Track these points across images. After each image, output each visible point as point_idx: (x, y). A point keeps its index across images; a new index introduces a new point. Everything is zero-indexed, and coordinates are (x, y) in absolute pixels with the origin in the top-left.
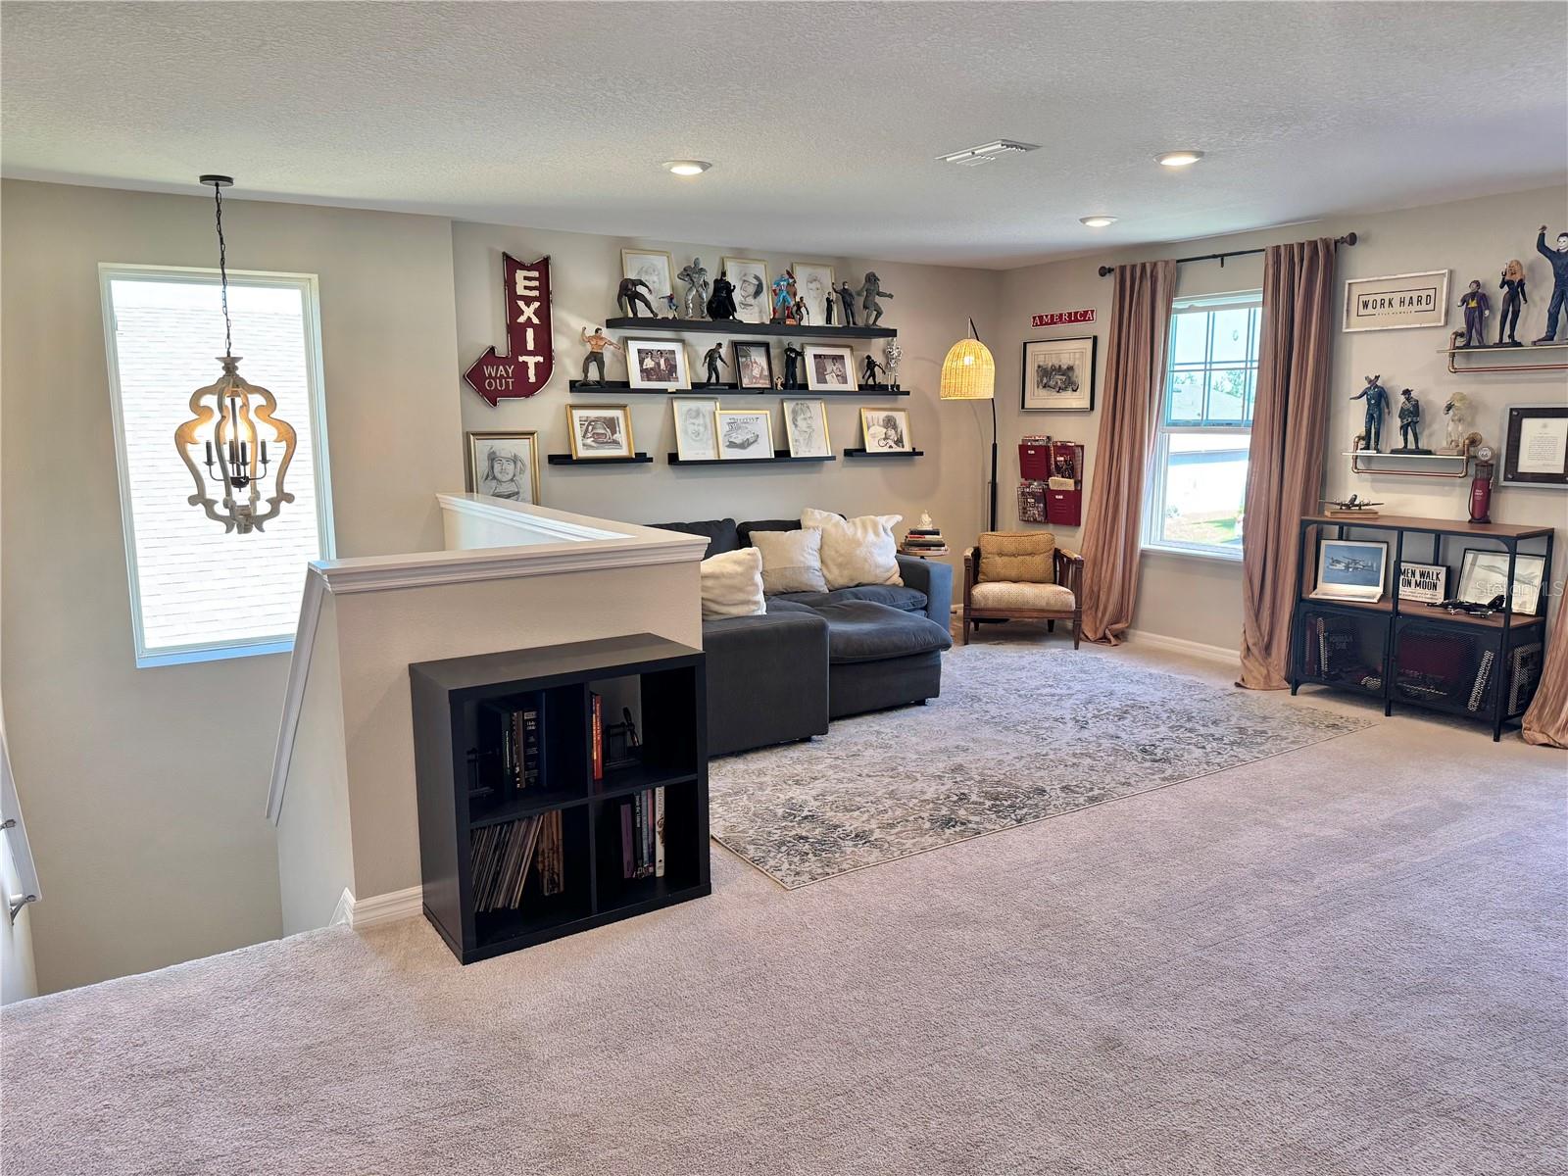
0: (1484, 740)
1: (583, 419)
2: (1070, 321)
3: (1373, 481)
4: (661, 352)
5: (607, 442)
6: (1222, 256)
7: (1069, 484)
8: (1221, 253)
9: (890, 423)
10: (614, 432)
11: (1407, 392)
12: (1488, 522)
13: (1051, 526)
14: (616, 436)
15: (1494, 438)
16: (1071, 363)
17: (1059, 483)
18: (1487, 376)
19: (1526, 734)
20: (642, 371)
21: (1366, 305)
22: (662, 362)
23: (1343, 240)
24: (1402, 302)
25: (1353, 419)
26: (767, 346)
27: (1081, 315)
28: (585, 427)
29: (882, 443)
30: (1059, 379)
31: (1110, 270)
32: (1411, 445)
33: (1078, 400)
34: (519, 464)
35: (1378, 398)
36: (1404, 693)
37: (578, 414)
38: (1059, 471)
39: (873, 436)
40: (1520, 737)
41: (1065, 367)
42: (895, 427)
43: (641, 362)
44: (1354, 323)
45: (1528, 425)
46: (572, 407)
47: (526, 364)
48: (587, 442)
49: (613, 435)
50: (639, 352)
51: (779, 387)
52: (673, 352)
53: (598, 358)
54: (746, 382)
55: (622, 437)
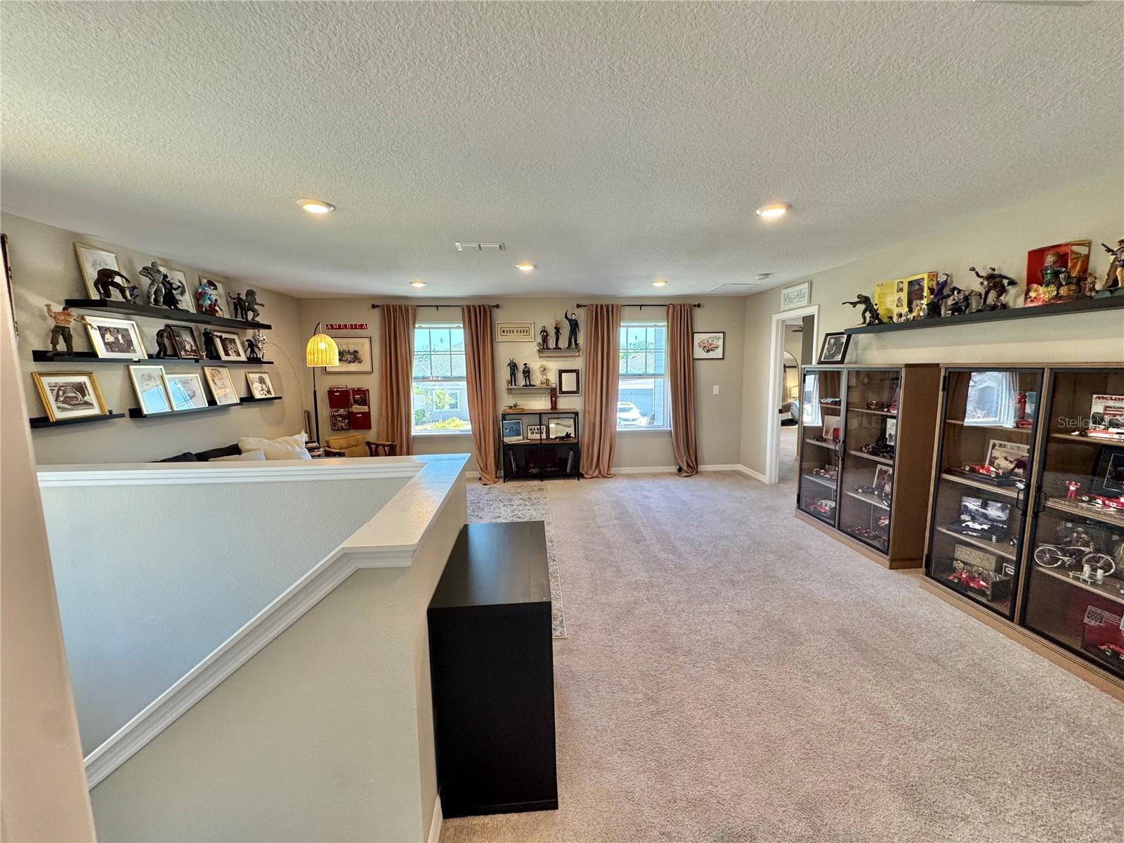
0: (574, 482)
1: (52, 385)
2: (352, 328)
3: (513, 397)
4: (118, 330)
5: (79, 404)
6: (437, 306)
7: (365, 409)
8: (437, 307)
9: (262, 381)
10: (84, 395)
11: (525, 364)
12: (556, 409)
13: (352, 431)
14: (87, 398)
15: (553, 378)
16: (356, 349)
17: (356, 408)
18: (549, 359)
19: (585, 476)
20: (106, 344)
21: (504, 332)
22: (120, 337)
23: (494, 306)
24: (517, 331)
25: (504, 374)
26: (191, 330)
27: (359, 326)
28: (55, 392)
29: (261, 392)
30: (349, 357)
31: (378, 306)
32: (528, 384)
33: (365, 366)
35: (513, 367)
36: (547, 472)
37: (46, 381)
38: (356, 402)
39: (256, 388)
40: (584, 477)
41: (352, 351)
42: (265, 383)
43: (103, 337)
44: (499, 338)
45: (564, 375)
46: (38, 375)
48: (60, 404)
49: (83, 397)
50: (99, 328)
51: (204, 358)
52: (127, 330)
53: (64, 332)
54: (183, 354)
55: (92, 399)
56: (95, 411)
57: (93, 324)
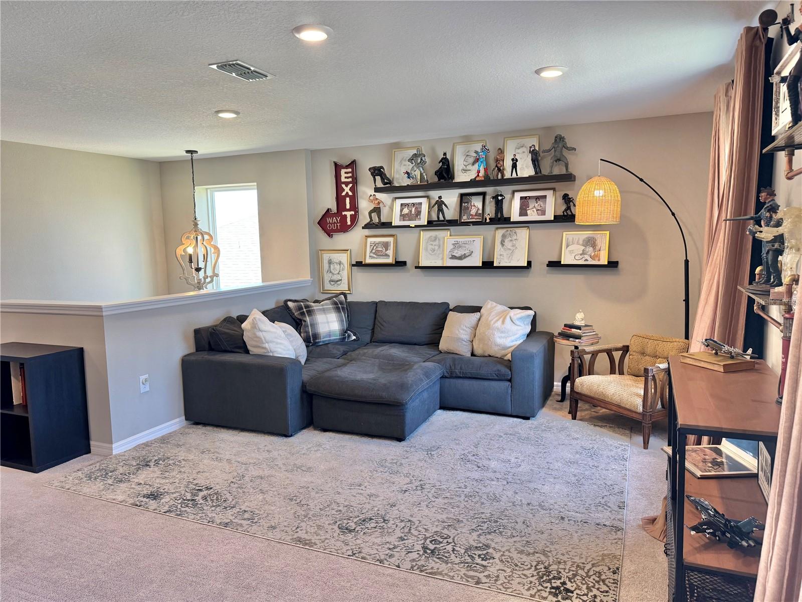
1: (372, 243)
4: (414, 204)
5: (382, 255)
9: (589, 243)
10: (387, 250)
14: (388, 252)
20: (401, 215)
22: (414, 209)
28: (372, 247)
29: (579, 257)
34: (342, 265)
39: (571, 252)
42: (594, 245)
43: (402, 210)
46: (367, 236)
47: (346, 216)
48: (372, 255)
49: (386, 251)
50: (402, 205)
51: (488, 221)
52: (421, 204)
53: (377, 210)
54: (465, 219)
55: (390, 252)
57: (399, 202)
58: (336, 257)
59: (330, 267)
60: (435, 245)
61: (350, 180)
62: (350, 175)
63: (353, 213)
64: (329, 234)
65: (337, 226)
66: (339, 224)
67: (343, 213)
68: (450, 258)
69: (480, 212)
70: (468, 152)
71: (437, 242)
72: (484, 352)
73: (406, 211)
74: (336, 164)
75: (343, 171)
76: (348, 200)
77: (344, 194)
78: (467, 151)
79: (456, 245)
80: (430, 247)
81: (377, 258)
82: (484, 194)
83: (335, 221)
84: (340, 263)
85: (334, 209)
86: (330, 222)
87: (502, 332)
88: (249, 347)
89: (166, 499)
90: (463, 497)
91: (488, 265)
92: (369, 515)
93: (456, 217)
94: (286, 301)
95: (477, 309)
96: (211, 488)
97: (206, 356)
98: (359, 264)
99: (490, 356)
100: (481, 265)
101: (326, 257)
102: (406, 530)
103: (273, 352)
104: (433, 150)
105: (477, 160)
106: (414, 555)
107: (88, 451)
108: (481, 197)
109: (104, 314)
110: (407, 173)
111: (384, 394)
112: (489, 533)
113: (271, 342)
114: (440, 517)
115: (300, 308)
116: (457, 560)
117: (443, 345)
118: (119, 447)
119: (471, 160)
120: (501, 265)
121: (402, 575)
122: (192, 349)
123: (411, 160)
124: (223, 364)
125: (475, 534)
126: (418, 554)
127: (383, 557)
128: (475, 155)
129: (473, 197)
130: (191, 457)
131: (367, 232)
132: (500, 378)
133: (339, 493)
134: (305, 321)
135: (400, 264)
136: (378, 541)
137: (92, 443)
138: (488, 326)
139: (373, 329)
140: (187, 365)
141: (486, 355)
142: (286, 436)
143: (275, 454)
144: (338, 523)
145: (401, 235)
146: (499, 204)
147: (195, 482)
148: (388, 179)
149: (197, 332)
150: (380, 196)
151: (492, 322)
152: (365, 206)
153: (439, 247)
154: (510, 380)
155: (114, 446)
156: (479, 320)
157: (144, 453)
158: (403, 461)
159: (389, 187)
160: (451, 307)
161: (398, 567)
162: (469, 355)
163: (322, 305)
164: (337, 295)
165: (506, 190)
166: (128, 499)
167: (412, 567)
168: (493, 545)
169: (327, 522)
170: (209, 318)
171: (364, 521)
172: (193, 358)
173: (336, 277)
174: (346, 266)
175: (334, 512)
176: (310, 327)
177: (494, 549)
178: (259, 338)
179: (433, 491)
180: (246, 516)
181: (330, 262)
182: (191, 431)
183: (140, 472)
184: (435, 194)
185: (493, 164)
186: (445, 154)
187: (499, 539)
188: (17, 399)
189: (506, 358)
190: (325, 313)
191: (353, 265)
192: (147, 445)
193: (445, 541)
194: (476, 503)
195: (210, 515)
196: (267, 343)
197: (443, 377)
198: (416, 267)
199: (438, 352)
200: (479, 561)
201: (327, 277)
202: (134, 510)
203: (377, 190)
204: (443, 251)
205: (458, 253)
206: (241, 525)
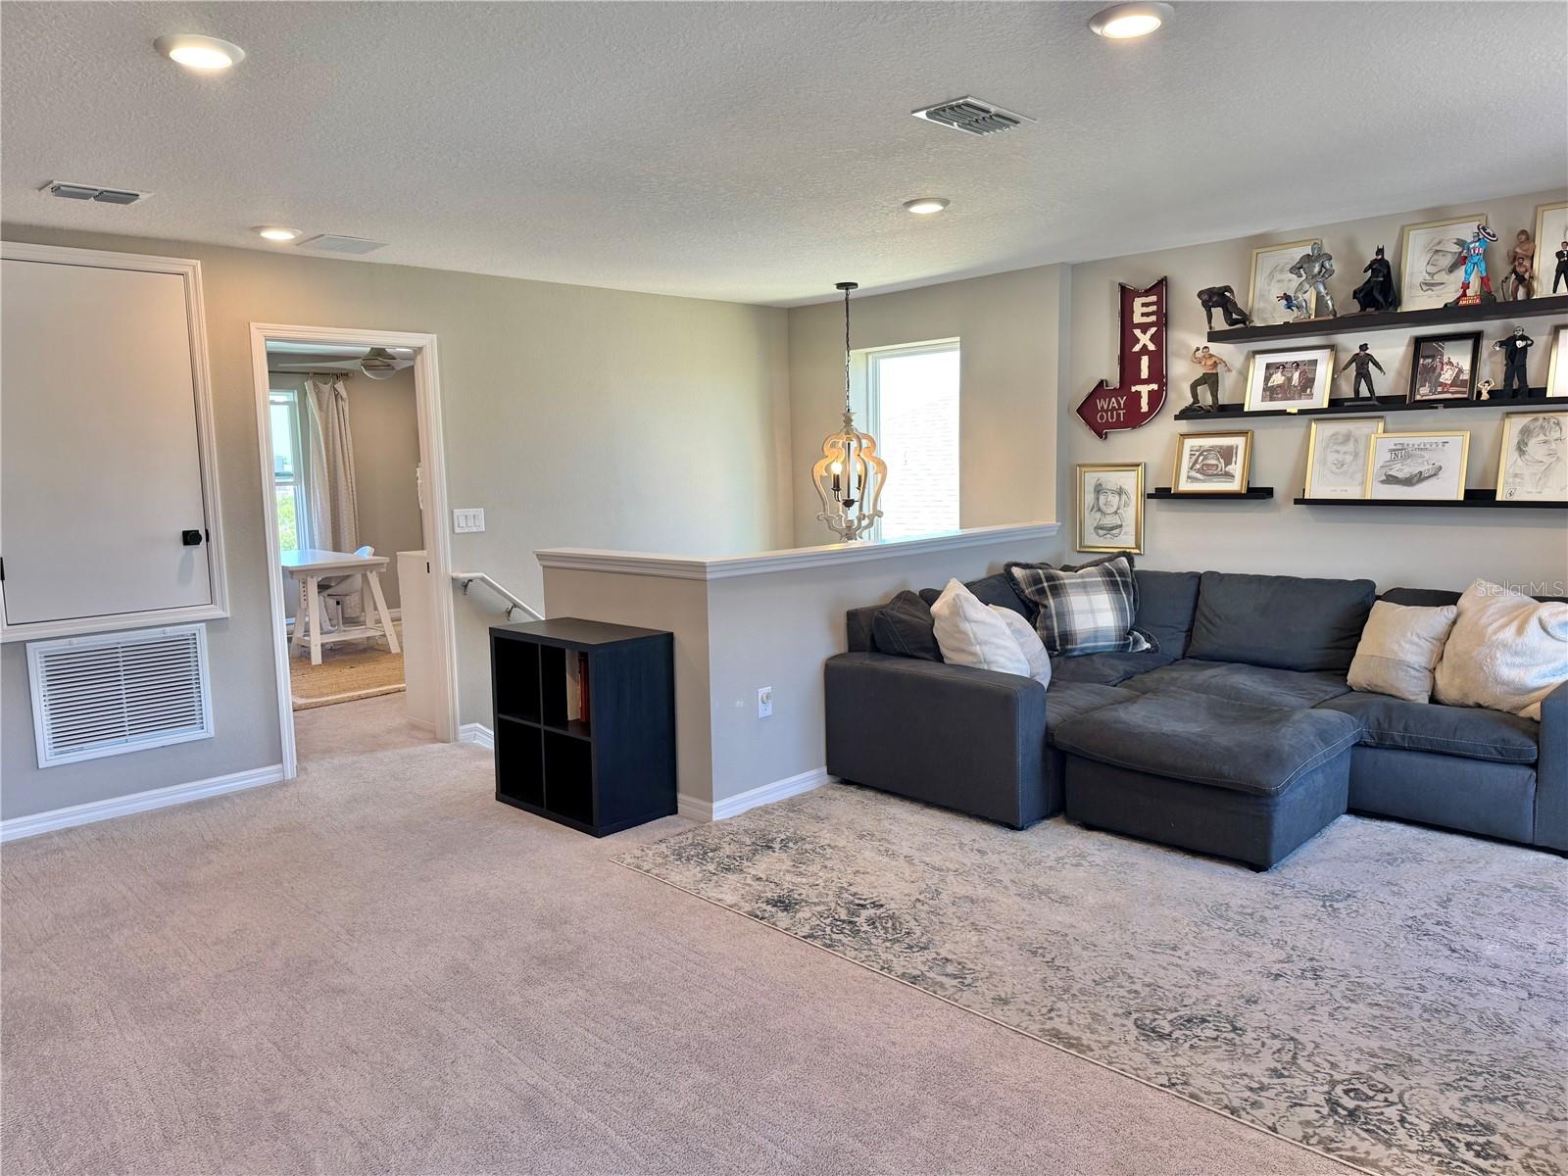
1: (1195, 449)
4: (1297, 364)
5: (1217, 475)
20: (1265, 389)
22: (1296, 375)
34: (1124, 497)
43: (1267, 378)
46: (1184, 436)
47: (1138, 394)
48: (1193, 474)
49: (1226, 466)
50: (1268, 366)
51: (1485, 396)
52: (1315, 362)
53: (1211, 380)
54: (1424, 392)
55: (1237, 468)
56: (1235, 486)
57: (1261, 361)
58: (1113, 479)
59: (1098, 499)
60: (1345, 453)
61: (1153, 318)
62: (1154, 308)
63: (1155, 387)
64: (1100, 431)
65: (1118, 415)
66: (1121, 412)
67: (1134, 389)
68: (1383, 482)
69: (1466, 376)
70: (1439, 243)
71: (1350, 447)
72: (1466, 695)
73: (1278, 379)
74: (1123, 289)
75: (1138, 302)
76: (1145, 361)
77: (1137, 348)
78: (1437, 241)
79: (1399, 453)
80: (1332, 457)
81: (1203, 481)
82: (1476, 337)
83: (1115, 405)
84: (1120, 492)
85: (1114, 379)
86: (1102, 407)
87: (1516, 653)
88: (943, 650)
89: (804, 913)
90: (1417, 1010)
91: (1480, 498)
92: (1200, 1011)
93: (1402, 390)
94: (1009, 566)
95: (1450, 598)
96: (882, 906)
97: (865, 661)
98: (1163, 494)
99: (1479, 706)
100: (1461, 498)
101: (1090, 478)
102: (1287, 1057)
103: (988, 663)
104: (1351, 244)
105: (1461, 260)
106: (1310, 1114)
107: (673, 810)
108: (1469, 344)
109: (709, 576)
110: (1287, 297)
111: (1226, 769)
112: (1491, 1100)
113: (986, 643)
114: (1363, 1043)
115: (1037, 580)
116: (1414, 1145)
117: (1357, 674)
118: (725, 809)
119: (1448, 261)
120: (1515, 498)
121: (1284, 1149)
122: (843, 648)
123: (1296, 269)
124: (895, 678)
125: (1454, 1097)
126: (1317, 1112)
127: (1236, 1103)
128: (1457, 249)
129: (1448, 345)
130: (841, 843)
131: (1184, 426)
132: (1507, 758)
133: (1131, 957)
134: (1045, 607)
135: (1258, 494)
136: (1225, 1067)
137: (681, 797)
138: (1480, 637)
139: (1190, 631)
140: (835, 677)
141: (1471, 702)
142: (1013, 827)
143: (992, 859)
144: (1135, 1016)
145: (1263, 431)
146: (1515, 355)
147: (853, 889)
148: (1240, 312)
149: (852, 616)
150: (1218, 349)
151: (1490, 630)
152: (1182, 371)
153: (1356, 455)
154: (1534, 766)
155: (715, 805)
156: (1454, 623)
157: (762, 824)
158: (1268, 913)
159: (1241, 328)
160: (1379, 591)
161: (1274, 1130)
162: (1424, 699)
163: (1082, 576)
164: (1113, 557)
165: (1535, 327)
166: (742, 904)
167: (1306, 1138)
168: (1502, 1127)
169: (1111, 1011)
170: (872, 592)
171: (1189, 1021)
172: (845, 663)
173: (1109, 521)
174: (1133, 498)
175: (1122, 992)
176: (1055, 619)
177: (1507, 1137)
178: (964, 633)
179: (1342, 986)
180: (950, 969)
181: (1099, 490)
182: (837, 794)
183: (757, 857)
184: (1350, 342)
185: (1503, 268)
186: (1380, 251)
187: (1517, 1117)
188: (573, 712)
189: (1523, 714)
190: (1087, 593)
191: (1150, 496)
192: (766, 810)
193: (1380, 1097)
194: (1452, 1027)
195: (884, 956)
196: (980, 644)
197: (1359, 745)
198: (1297, 502)
199: (1343, 690)
200: (1469, 1156)
201: (1090, 520)
202: (753, 924)
203: (1214, 336)
204: (1365, 464)
205: (1402, 470)
206: (942, 986)
